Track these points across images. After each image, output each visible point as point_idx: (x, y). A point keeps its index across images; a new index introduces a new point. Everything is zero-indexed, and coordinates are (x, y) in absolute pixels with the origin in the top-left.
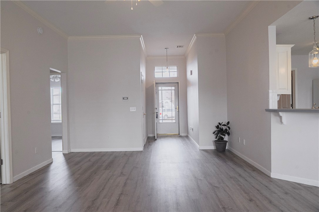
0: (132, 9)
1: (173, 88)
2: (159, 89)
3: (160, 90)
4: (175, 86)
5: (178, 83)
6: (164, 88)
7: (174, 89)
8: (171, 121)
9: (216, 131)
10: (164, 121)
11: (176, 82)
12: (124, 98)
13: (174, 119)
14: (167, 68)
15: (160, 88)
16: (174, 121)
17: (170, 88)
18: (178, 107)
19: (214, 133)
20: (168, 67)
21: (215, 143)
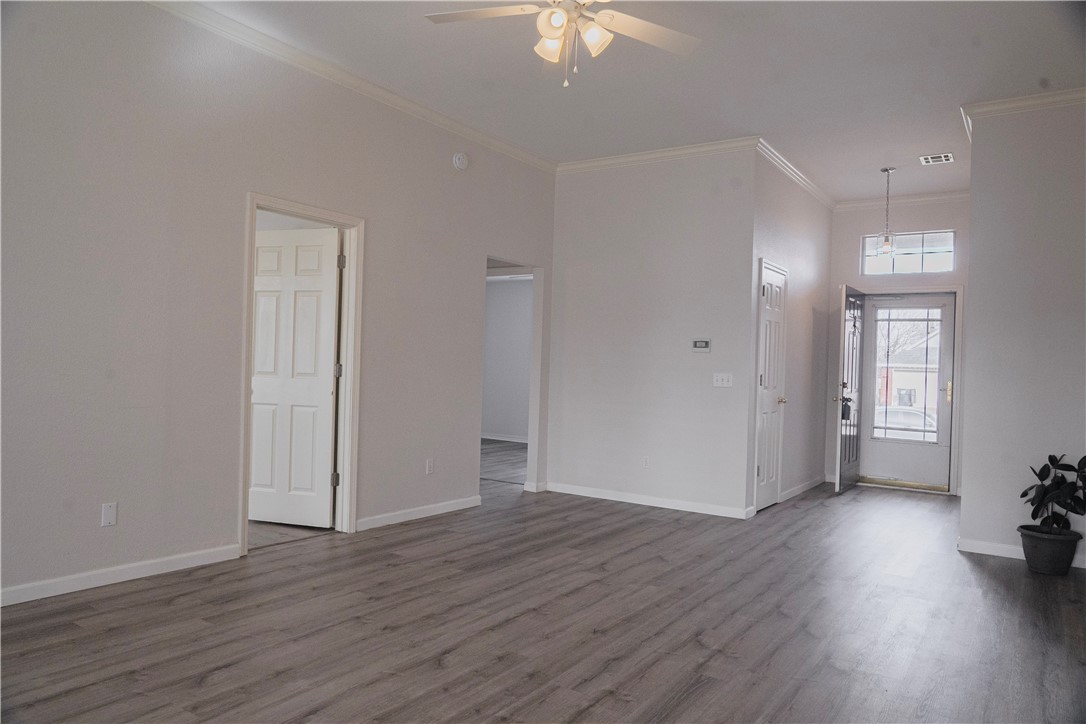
0: (566, 84)
1: (936, 313)
2: (879, 317)
3: (883, 320)
4: (942, 307)
5: (955, 293)
6: (895, 313)
7: (939, 317)
8: (919, 437)
9: (1032, 488)
10: (891, 435)
11: (948, 290)
12: (696, 342)
13: (935, 429)
14: (887, 240)
15: (882, 314)
16: (932, 438)
17: (921, 313)
18: (950, 384)
19: (1024, 495)
20: (890, 238)
21: (1023, 535)
